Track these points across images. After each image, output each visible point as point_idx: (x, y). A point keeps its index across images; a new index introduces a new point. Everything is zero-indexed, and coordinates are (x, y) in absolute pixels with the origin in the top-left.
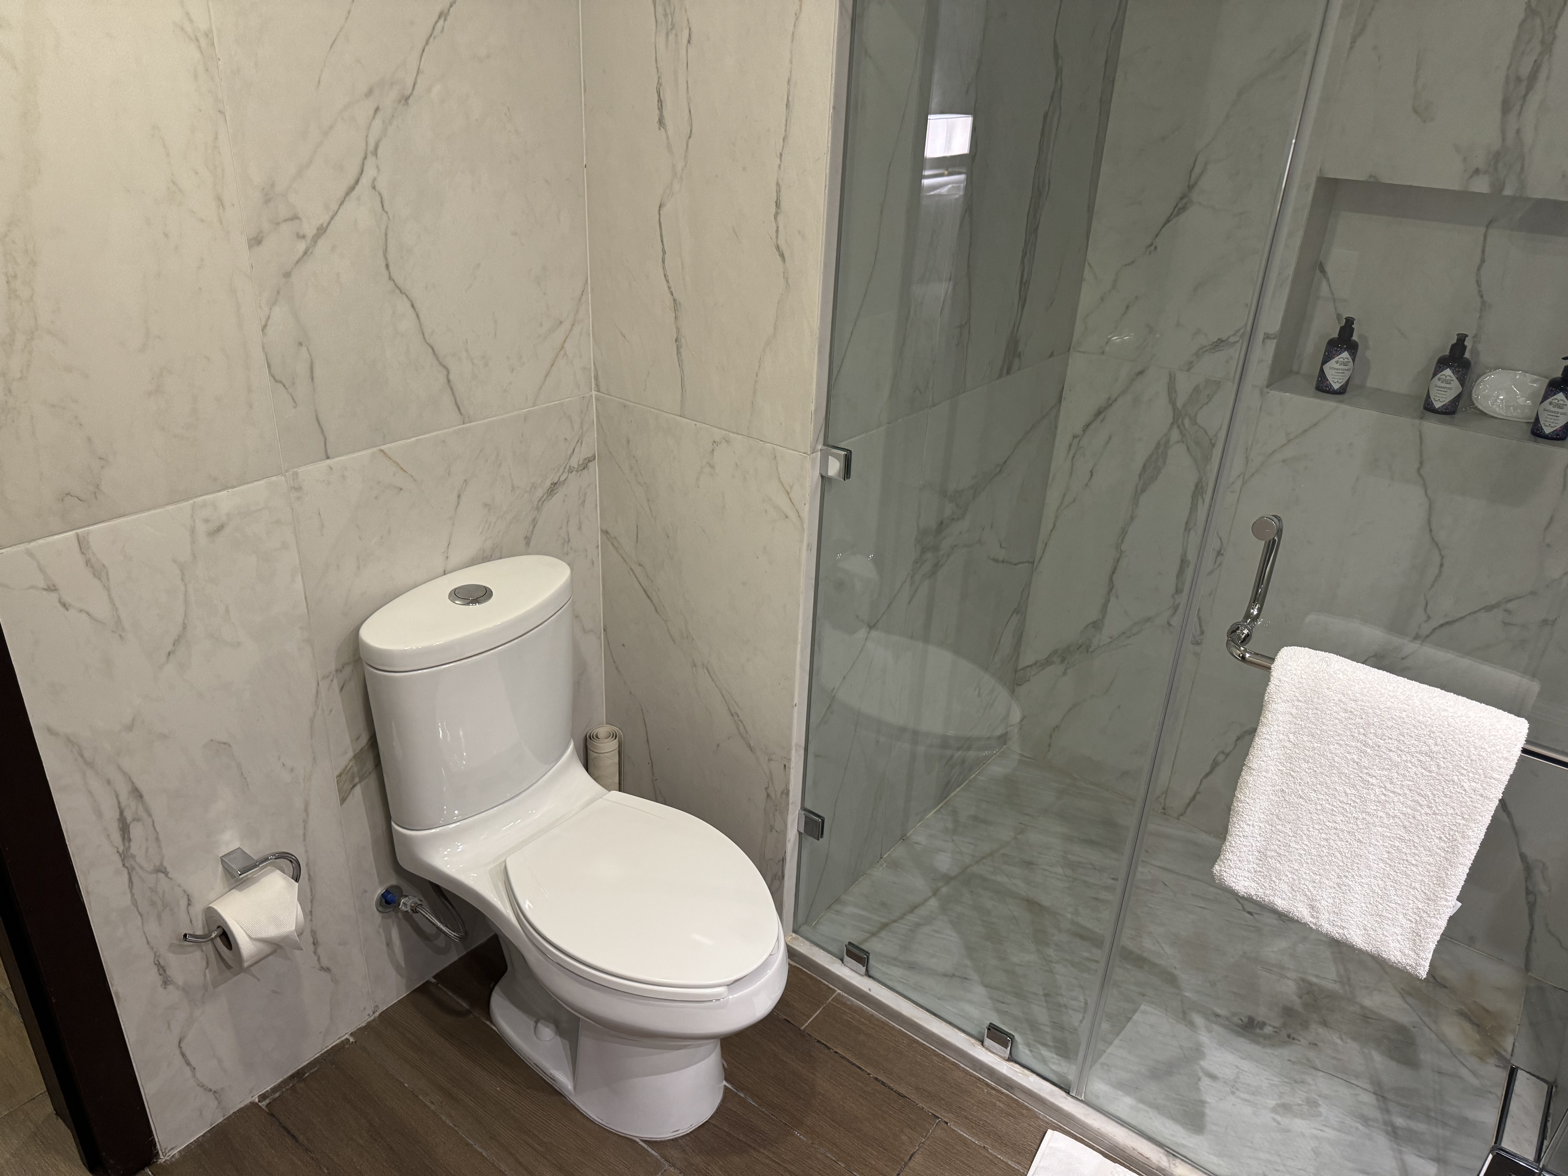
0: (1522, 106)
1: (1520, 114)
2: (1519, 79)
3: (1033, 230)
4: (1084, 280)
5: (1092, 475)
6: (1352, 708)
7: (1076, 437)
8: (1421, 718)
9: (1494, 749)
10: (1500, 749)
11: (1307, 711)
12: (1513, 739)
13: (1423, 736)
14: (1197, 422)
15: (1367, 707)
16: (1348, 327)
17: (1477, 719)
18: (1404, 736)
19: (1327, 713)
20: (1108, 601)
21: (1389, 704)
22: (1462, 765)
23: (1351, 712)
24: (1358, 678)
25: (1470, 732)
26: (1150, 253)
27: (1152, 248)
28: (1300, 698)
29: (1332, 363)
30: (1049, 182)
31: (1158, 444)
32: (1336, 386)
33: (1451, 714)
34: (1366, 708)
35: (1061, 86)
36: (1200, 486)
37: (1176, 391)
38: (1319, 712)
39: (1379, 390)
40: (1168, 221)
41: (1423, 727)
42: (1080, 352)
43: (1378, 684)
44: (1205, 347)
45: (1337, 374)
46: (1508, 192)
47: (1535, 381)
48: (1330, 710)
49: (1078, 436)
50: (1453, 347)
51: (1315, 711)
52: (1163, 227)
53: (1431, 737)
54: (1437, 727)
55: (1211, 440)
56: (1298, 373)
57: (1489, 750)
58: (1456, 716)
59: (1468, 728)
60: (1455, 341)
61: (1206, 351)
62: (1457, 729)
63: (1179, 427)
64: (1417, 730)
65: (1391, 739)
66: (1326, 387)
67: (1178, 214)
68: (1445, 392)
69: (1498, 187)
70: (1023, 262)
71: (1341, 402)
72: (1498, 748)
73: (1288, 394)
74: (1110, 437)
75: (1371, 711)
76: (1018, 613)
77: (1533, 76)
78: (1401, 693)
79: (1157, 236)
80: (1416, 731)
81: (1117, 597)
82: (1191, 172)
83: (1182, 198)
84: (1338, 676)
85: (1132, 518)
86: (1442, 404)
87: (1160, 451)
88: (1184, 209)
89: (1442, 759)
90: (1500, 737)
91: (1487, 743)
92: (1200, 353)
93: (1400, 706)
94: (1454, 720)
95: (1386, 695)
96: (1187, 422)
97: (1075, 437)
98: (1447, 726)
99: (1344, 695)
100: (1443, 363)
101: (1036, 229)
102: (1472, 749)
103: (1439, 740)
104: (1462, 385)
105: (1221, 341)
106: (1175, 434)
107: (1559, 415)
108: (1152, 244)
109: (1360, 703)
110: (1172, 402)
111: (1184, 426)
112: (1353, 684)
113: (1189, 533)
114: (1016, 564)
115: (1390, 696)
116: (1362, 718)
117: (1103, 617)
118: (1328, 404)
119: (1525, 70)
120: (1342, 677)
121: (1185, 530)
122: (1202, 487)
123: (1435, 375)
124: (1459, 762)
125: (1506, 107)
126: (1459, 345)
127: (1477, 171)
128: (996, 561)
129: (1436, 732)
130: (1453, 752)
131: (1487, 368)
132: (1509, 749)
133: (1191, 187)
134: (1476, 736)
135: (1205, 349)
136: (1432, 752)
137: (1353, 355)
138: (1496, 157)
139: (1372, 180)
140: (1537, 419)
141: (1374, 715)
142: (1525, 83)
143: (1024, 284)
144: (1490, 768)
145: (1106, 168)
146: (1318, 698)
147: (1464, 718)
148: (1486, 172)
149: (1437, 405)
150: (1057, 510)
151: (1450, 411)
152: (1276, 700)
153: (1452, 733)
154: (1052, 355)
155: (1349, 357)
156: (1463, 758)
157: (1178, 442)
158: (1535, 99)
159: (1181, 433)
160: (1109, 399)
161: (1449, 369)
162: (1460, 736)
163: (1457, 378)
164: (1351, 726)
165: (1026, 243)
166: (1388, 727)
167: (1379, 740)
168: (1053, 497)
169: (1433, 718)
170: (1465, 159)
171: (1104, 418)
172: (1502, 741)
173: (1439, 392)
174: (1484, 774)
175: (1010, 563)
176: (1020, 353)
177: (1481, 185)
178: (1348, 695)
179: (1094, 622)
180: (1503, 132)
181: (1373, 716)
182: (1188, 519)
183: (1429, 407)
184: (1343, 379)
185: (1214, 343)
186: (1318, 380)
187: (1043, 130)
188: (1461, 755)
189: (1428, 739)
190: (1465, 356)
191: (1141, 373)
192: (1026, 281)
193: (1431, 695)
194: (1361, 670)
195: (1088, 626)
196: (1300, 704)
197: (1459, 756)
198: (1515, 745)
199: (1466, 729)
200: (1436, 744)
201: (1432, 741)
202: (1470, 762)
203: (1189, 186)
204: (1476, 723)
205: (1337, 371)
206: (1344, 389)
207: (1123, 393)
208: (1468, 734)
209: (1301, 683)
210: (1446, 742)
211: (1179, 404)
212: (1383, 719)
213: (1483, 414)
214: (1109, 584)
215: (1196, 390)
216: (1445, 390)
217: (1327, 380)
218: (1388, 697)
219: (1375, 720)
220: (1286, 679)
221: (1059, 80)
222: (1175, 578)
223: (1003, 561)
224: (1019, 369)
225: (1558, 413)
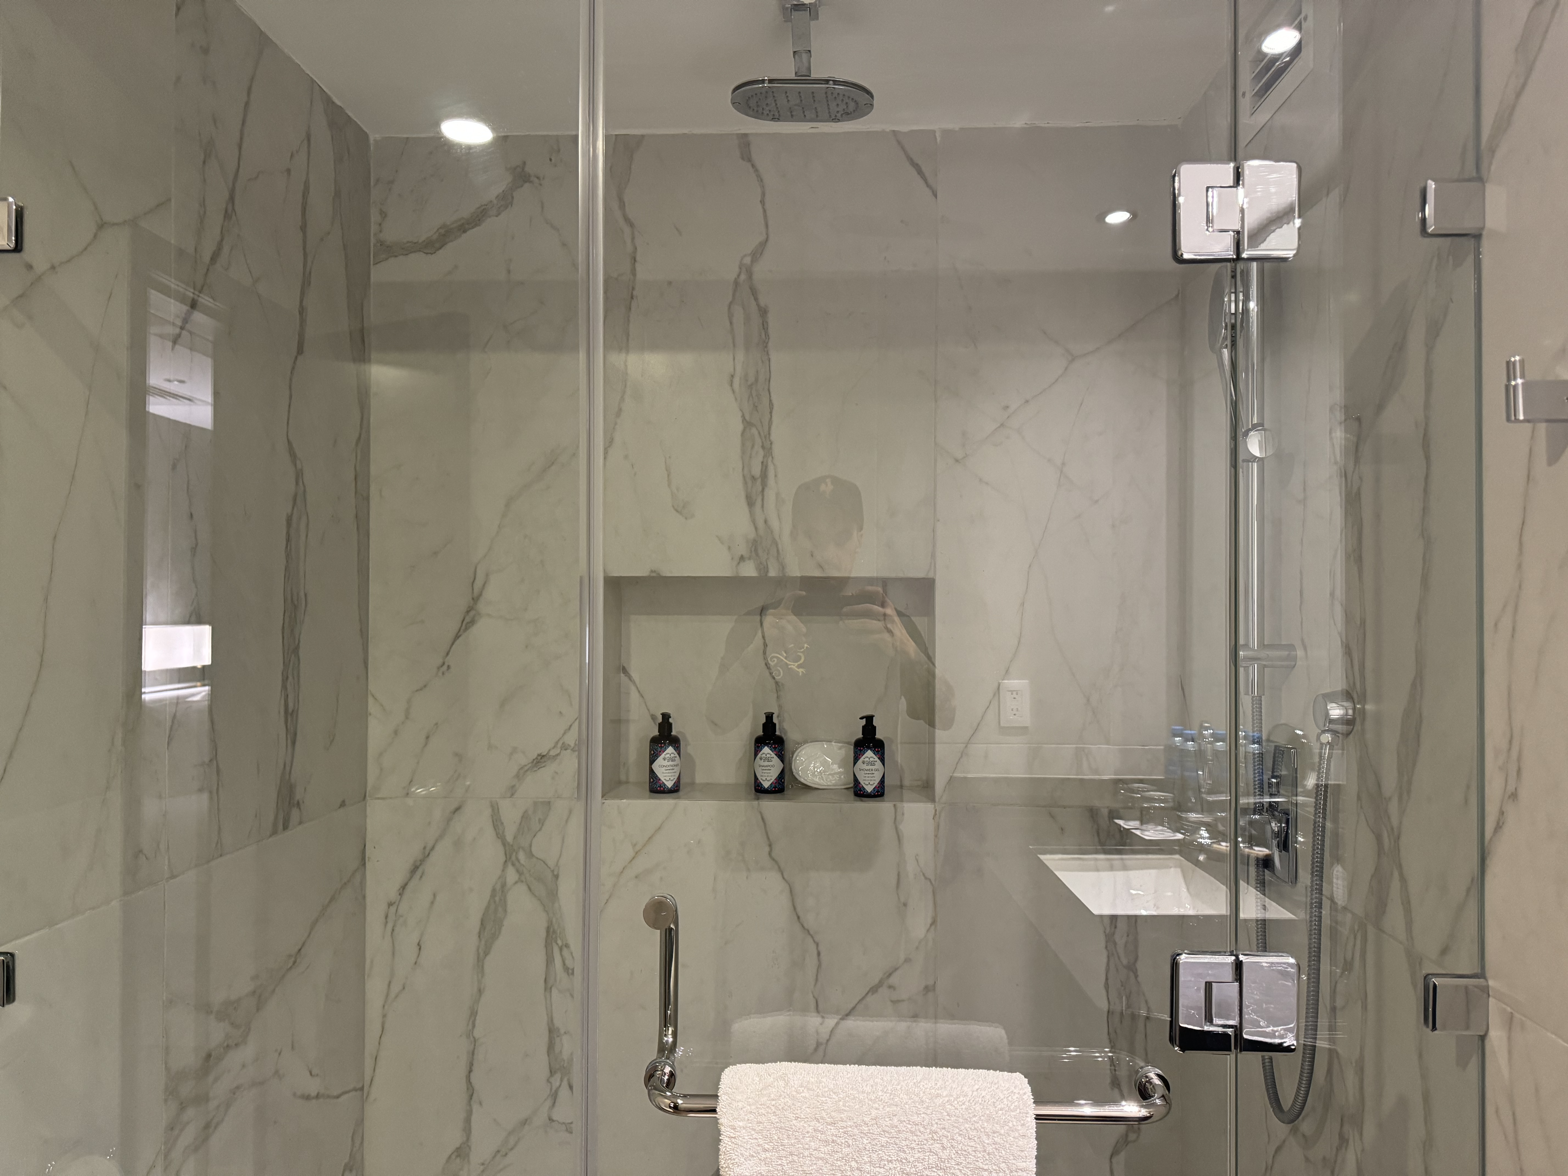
0: (763, 500)
1: (763, 506)
2: (754, 478)
3: (292, 651)
4: (370, 714)
5: (420, 949)
6: (833, 1135)
7: (392, 905)
8: (915, 1118)
9: (1007, 1127)
10: (1014, 1125)
11: (780, 1162)
12: (1021, 1107)
13: (925, 1142)
14: (534, 853)
15: (851, 1127)
16: (665, 724)
17: (975, 1093)
18: (904, 1152)
19: (806, 1154)
20: (469, 1113)
21: (874, 1113)
22: (981, 1165)
23: (833, 1141)
24: (827, 1089)
25: (975, 1116)
26: (443, 674)
27: (445, 667)
28: (766, 1146)
29: (660, 761)
30: (306, 595)
31: (494, 890)
32: (669, 784)
33: (946, 1099)
34: (850, 1129)
35: (305, 491)
36: (551, 930)
37: (502, 823)
38: (796, 1158)
39: (708, 784)
40: (457, 637)
41: (922, 1129)
42: (378, 798)
43: (852, 1089)
44: (526, 765)
45: (667, 771)
46: (772, 573)
47: (840, 748)
48: (807, 1149)
49: (394, 903)
50: (765, 726)
51: (790, 1159)
52: (453, 644)
53: (934, 1140)
54: (937, 1123)
55: (553, 871)
56: (627, 782)
57: (1002, 1132)
58: (952, 1099)
59: (970, 1111)
60: (764, 720)
61: (527, 771)
62: (959, 1117)
63: (513, 865)
64: (917, 1136)
65: (891, 1161)
66: (660, 787)
67: (466, 629)
68: (769, 770)
69: (763, 568)
70: (284, 687)
71: (679, 798)
72: (1010, 1124)
73: (624, 801)
74: (435, 895)
75: (856, 1131)
76: (351, 1171)
77: (764, 475)
78: (882, 1091)
79: (448, 654)
80: (915, 1138)
81: (481, 1104)
82: (473, 585)
83: (468, 612)
84: (802, 1094)
85: (480, 991)
86: (770, 782)
87: (497, 899)
88: (473, 622)
89: (957, 1167)
90: (1007, 1109)
91: (997, 1124)
92: (520, 775)
93: (888, 1109)
94: (952, 1105)
95: (866, 1100)
96: (522, 856)
97: (390, 904)
98: (948, 1118)
99: (818, 1120)
100: (759, 743)
101: (297, 648)
102: (984, 1138)
103: (945, 1140)
104: (782, 761)
105: (542, 757)
106: (511, 875)
107: (873, 772)
108: (444, 664)
109: (840, 1124)
110: (500, 836)
111: (519, 861)
112: (824, 1099)
113: (551, 992)
114: (338, 1097)
115: (871, 1100)
116: (849, 1146)
117: (468, 1139)
118: (666, 803)
119: (757, 471)
120: (807, 1095)
121: (545, 989)
122: (554, 932)
123: (756, 755)
124: (977, 1163)
125: (751, 503)
126: (769, 724)
127: (742, 558)
128: (308, 1098)
129: (939, 1130)
130: (965, 1151)
131: (798, 744)
132: (1022, 1122)
133: (476, 599)
134: (982, 1118)
135: (526, 768)
136: (942, 1162)
137: (677, 749)
138: (755, 546)
139: (654, 575)
140: (856, 780)
141: (862, 1135)
142: (759, 481)
143: (290, 715)
144: (1012, 1158)
145: (375, 588)
146: (788, 1137)
147: (961, 1099)
148: (749, 559)
149: (766, 785)
150: (384, 1006)
151: (779, 788)
152: (737, 1160)
153: (956, 1125)
154: (343, 804)
155: (674, 751)
156: (979, 1155)
157: (516, 883)
158: (770, 494)
159: (518, 871)
160: (425, 848)
161: (766, 747)
162: (967, 1126)
163: (776, 755)
164: (839, 1163)
165: (286, 665)
166: (882, 1146)
167: (878, 1169)
168: (375, 989)
169: (929, 1112)
170: (729, 548)
171: (423, 873)
172: (1012, 1113)
173: (764, 771)
174: (1008, 1169)
175: (329, 1097)
176: (298, 803)
177: (749, 570)
178: (822, 1118)
179: (458, 1149)
180: (754, 522)
181: (861, 1137)
182: (546, 974)
183: (759, 790)
184: (674, 776)
185: (534, 760)
186: (650, 782)
187: (288, 534)
188: (975, 1151)
189: (932, 1144)
190: (777, 733)
191: (458, 809)
192: (293, 711)
193: (915, 1081)
194: (826, 1076)
195: (450, 1157)
196: (768, 1155)
197: (974, 1154)
198: (1027, 1113)
199: (969, 1113)
200: (944, 1148)
201: (938, 1145)
202: (987, 1157)
203: (473, 599)
204: (977, 1100)
205: (666, 768)
206: (677, 787)
207: (441, 836)
208: (974, 1119)
209: (761, 1123)
210: (953, 1139)
211: (509, 838)
212: (875, 1137)
213: (807, 788)
214: (468, 1089)
215: (525, 817)
216: (769, 768)
217: (660, 779)
218: (870, 1103)
219: (865, 1141)
220: (741, 1124)
221: (301, 483)
222: (546, 1056)
223: (318, 1096)
224: (300, 823)
225: (872, 770)
